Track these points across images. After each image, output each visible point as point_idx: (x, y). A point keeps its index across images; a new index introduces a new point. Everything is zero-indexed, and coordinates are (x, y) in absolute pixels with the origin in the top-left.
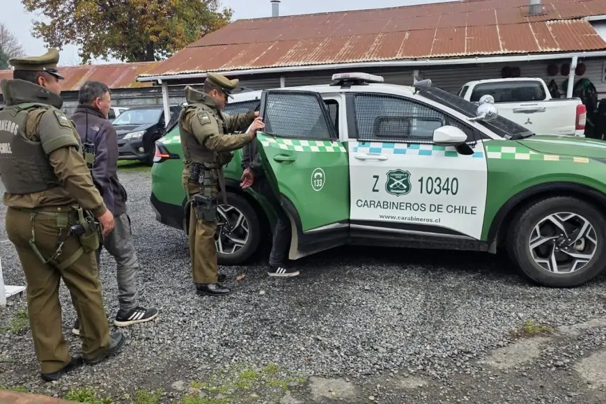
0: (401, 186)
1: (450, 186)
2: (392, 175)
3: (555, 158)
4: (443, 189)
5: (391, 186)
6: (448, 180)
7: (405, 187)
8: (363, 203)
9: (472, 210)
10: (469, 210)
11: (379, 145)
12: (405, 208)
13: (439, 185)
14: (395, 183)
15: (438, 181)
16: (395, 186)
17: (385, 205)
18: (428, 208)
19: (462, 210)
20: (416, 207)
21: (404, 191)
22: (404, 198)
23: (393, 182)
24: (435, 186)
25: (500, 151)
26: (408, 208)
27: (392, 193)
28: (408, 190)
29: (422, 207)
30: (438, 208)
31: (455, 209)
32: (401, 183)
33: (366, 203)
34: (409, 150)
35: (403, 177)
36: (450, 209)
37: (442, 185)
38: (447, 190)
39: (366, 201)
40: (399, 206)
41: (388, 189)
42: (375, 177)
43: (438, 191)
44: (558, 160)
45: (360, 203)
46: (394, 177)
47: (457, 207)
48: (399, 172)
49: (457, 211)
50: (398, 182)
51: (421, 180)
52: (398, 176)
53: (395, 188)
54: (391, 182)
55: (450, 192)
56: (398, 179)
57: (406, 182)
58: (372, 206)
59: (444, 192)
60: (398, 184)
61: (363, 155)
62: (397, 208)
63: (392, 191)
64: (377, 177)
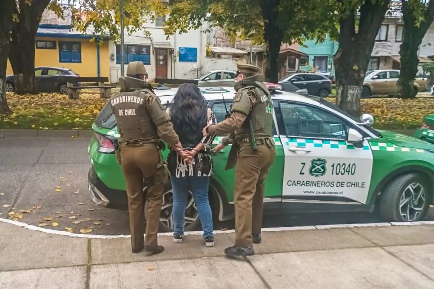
0: (320, 170)
1: (349, 169)
2: (314, 162)
3: (407, 150)
4: (347, 172)
5: (313, 170)
6: (349, 165)
7: (322, 170)
8: (292, 183)
9: (362, 185)
10: (360, 185)
11: (303, 141)
12: (320, 185)
13: (344, 169)
14: (316, 168)
15: (344, 166)
16: (316, 170)
17: (308, 184)
18: (335, 184)
19: (355, 185)
20: (328, 184)
21: (321, 174)
22: (321, 179)
23: (315, 167)
24: (342, 169)
25: (377, 145)
26: (323, 185)
27: (313, 175)
28: (324, 173)
29: (332, 184)
30: (341, 184)
31: (352, 184)
32: (320, 168)
33: (294, 183)
34: (324, 145)
35: (322, 164)
36: (349, 184)
37: (346, 169)
38: (349, 172)
39: (294, 181)
40: (316, 184)
41: (311, 172)
42: (302, 164)
43: (343, 173)
44: (409, 151)
45: (290, 183)
46: (315, 164)
47: (353, 183)
48: (319, 160)
49: (353, 186)
50: (318, 167)
51: (333, 166)
52: (318, 163)
53: (315, 172)
54: (313, 167)
55: (350, 173)
56: (318, 165)
57: (323, 168)
58: (299, 185)
59: (347, 173)
60: (318, 169)
61: (294, 148)
62: (315, 186)
63: (313, 174)
64: (304, 164)
